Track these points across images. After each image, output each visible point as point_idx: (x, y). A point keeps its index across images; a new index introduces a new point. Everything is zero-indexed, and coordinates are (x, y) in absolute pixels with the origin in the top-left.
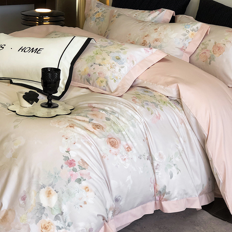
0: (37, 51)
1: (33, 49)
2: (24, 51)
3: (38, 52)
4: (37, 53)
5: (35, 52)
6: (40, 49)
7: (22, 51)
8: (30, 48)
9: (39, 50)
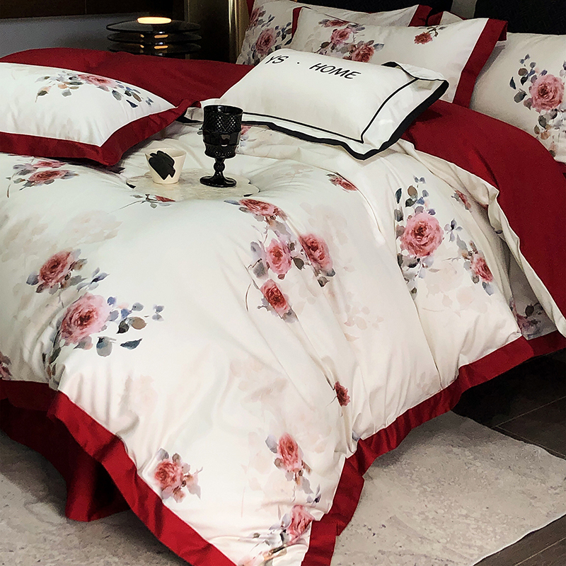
0: (347, 74)
1: (340, 69)
2: (322, 71)
4: (346, 77)
5: (342, 75)
7: (317, 69)
8: (334, 68)
9: (351, 74)
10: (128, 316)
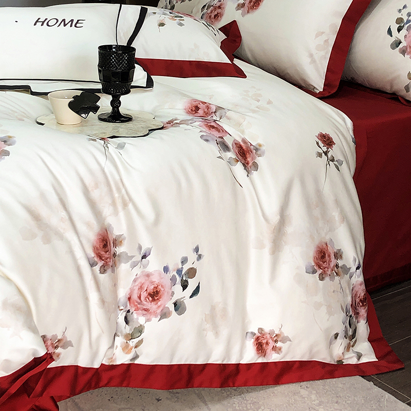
1: (64, 20)
2: (48, 25)
3: (77, 26)
5: (71, 26)
6: (78, 21)
7: (42, 25)
8: (57, 20)
9: (77, 23)
10: (183, 273)
